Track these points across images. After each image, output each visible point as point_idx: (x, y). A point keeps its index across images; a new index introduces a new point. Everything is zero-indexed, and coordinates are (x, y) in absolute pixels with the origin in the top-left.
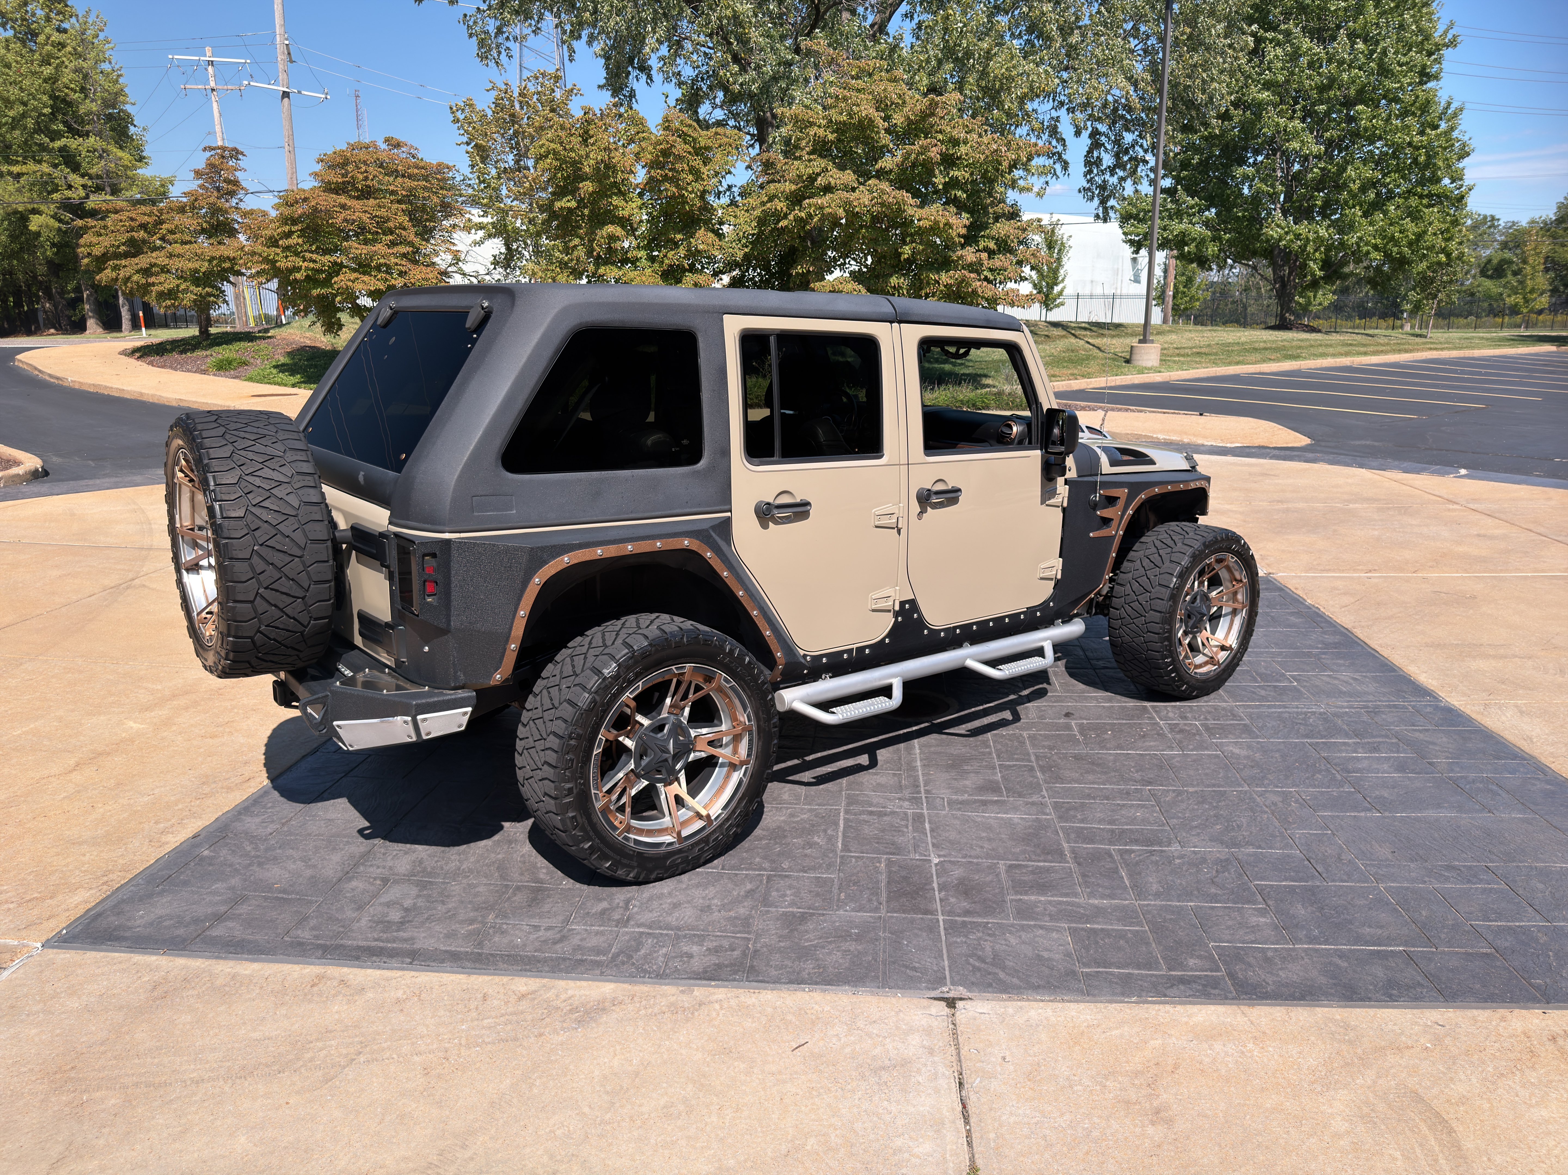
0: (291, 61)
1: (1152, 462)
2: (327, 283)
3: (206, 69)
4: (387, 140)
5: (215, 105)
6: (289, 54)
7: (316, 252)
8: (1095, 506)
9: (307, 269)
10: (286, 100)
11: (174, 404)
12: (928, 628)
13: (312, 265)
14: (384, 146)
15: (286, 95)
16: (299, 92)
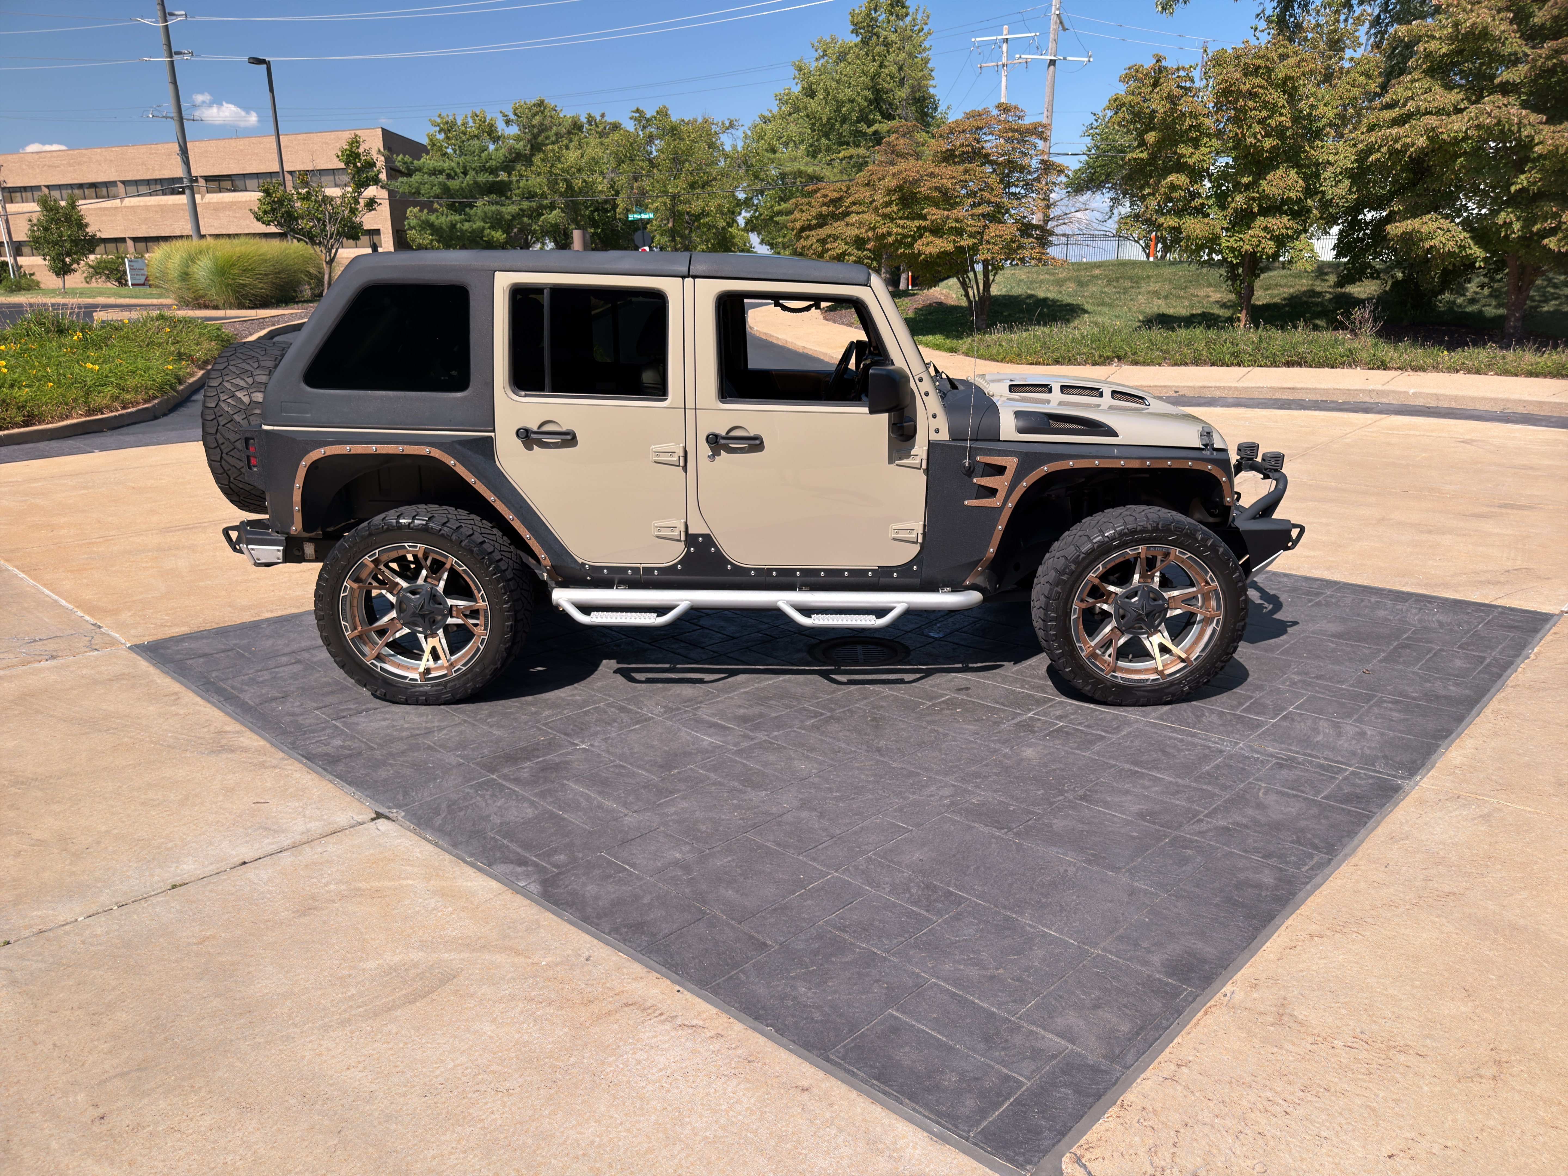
0: (1065, 29)
1: (1114, 434)
2: (911, 245)
3: (1000, 47)
4: (999, 106)
5: (1004, 79)
6: (1061, 23)
7: (907, 218)
8: (970, 472)
9: (897, 234)
10: (1052, 67)
11: (801, 351)
12: (731, 564)
13: (900, 230)
14: (995, 112)
15: (1052, 63)
16: (1065, 59)
